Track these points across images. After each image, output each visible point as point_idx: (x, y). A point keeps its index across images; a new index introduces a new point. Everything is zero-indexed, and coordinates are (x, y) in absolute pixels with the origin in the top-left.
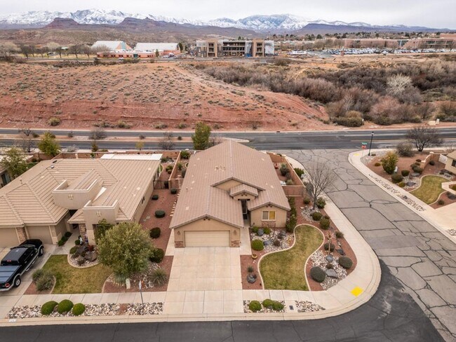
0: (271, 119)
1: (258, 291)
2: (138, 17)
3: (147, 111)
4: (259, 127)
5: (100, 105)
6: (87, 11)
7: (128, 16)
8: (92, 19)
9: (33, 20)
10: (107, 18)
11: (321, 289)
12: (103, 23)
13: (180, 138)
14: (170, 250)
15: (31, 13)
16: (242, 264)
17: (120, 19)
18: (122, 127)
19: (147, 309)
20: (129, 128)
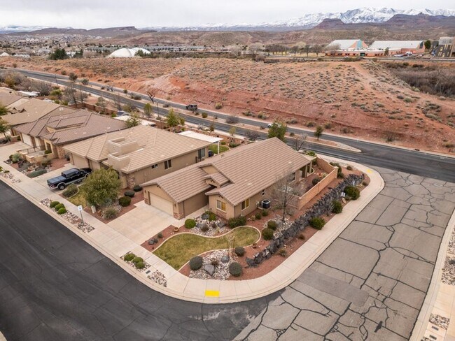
0: (418, 133)
1: (146, 251)
2: (410, 14)
3: (287, 106)
4: (397, 140)
5: (254, 96)
6: (358, 10)
7: (399, 13)
8: (360, 17)
9: (306, 22)
10: (375, 17)
11: (187, 275)
12: (370, 21)
13: (292, 135)
14: (141, 203)
15: (307, 16)
16: (163, 231)
17: (388, 16)
19: (84, 227)
20: (265, 119)
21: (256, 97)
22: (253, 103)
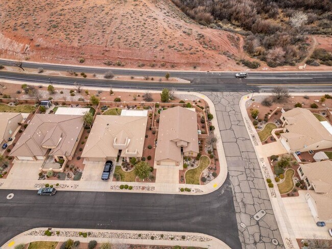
1: (184, 184)
3: (132, 54)
4: (198, 67)
5: (105, 49)
11: (204, 184)
13: (152, 79)
14: (155, 166)
16: (180, 174)
18: (119, 65)
19: (150, 189)
20: (123, 66)
21: (107, 49)
22: (106, 54)
